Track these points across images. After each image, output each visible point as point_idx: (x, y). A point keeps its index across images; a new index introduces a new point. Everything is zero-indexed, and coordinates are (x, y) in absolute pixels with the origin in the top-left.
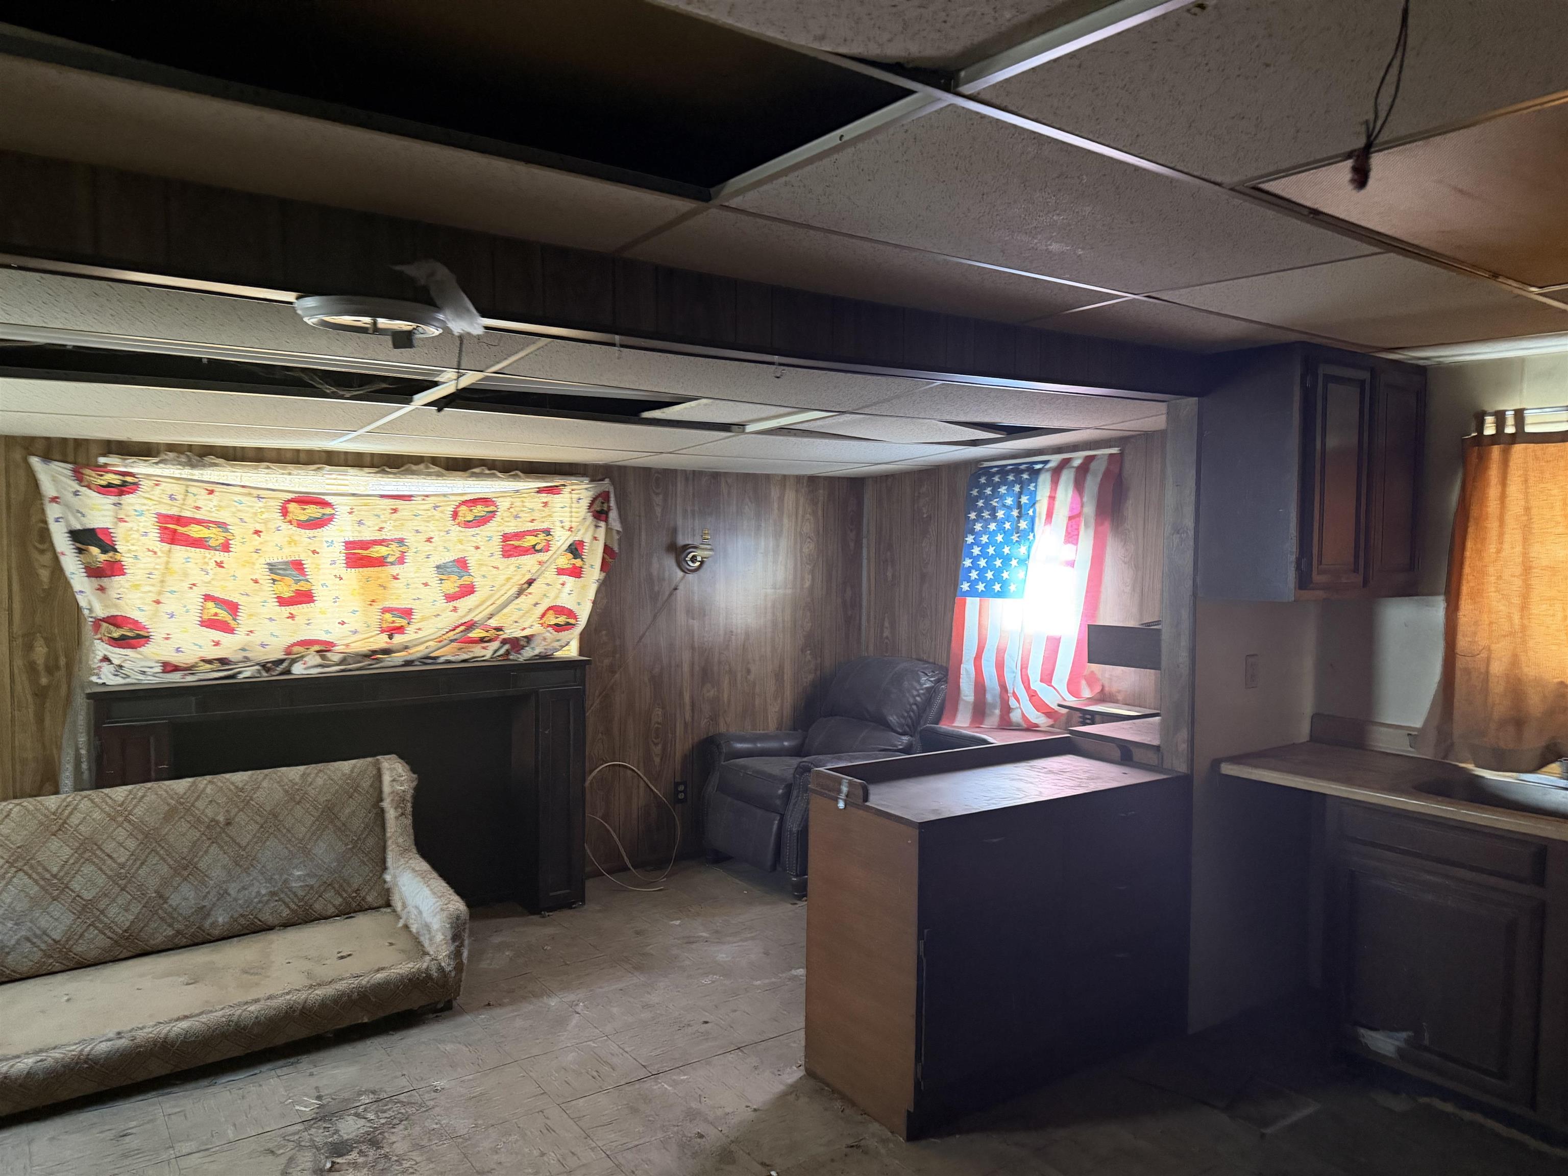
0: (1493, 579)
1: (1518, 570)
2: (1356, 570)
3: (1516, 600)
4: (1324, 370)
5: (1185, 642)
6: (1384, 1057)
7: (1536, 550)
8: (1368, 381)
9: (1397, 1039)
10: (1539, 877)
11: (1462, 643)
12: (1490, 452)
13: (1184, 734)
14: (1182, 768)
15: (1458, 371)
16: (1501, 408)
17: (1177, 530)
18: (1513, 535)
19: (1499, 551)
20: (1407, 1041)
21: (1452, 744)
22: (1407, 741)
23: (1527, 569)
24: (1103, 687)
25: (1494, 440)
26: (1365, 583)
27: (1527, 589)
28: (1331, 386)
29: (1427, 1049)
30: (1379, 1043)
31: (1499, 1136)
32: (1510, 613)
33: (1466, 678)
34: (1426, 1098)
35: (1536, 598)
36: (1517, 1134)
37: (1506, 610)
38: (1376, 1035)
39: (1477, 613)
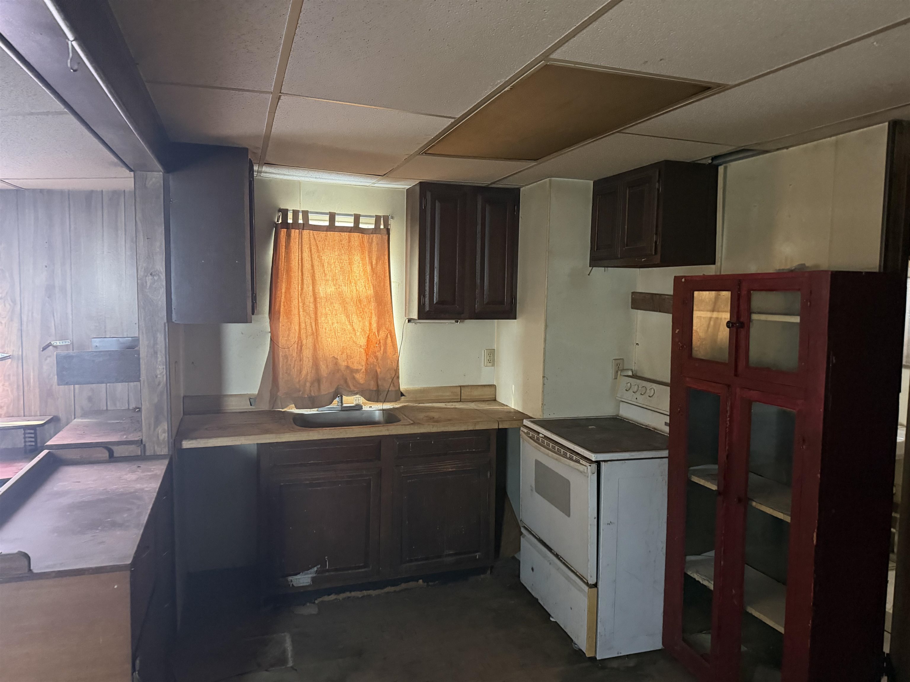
1: (312, 299)
3: (313, 316)
7: (318, 288)
9: (311, 573)
12: (292, 233)
13: (164, 426)
14: (163, 451)
16: (297, 209)
18: (308, 280)
19: (302, 289)
20: (317, 571)
21: (280, 399)
22: (248, 402)
23: (315, 299)
25: (293, 227)
27: (317, 308)
29: (328, 571)
30: (301, 581)
31: (358, 598)
32: (311, 323)
33: (285, 361)
34: (320, 599)
35: (319, 314)
36: (365, 593)
37: (309, 321)
38: (298, 577)
39: (289, 323)
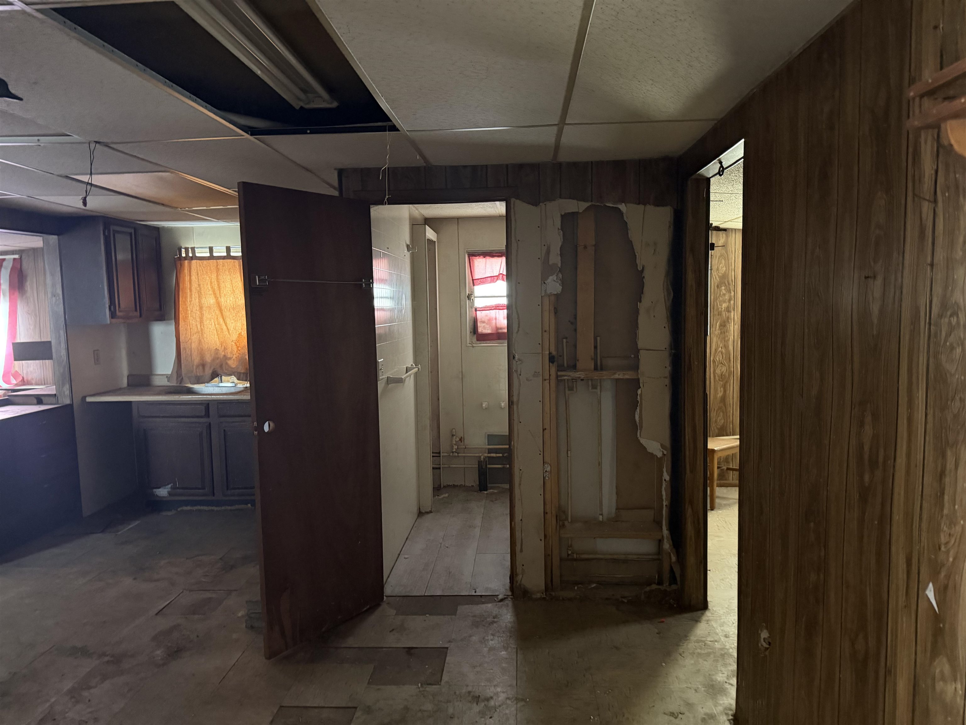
0: (189, 312)
1: (198, 308)
2: (136, 310)
3: (198, 320)
4: (113, 228)
5: (63, 345)
6: (164, 497)
7: (203, 300)
8: (133, 233)
9: (168, 489)
10: (207, 415)
11: (182, 338)
12: (184, 263)
13: (67, 386)
14: (68, 402)
15: (170, 230)
16: (187, 246)
17: (54, 295)
18: (195, 295)
19: (191, 301)
20: (171, 488)
21: (182, 378)
22: (166, 380)
23: (201, 308)
24: (23, 378)
25: (185, 258)
26: (141, 316)
27: (202, 314)
28: (117, 235)
29: (178, 488)
30: (162, 493)
31: (205, 511)
32: (197, 324)
33: (184, 351)
34: (181, 508)
35: (205, 319)
36: (211, 508)
37: (195, 323)
38: (160, 490)
39: (186, 326)
